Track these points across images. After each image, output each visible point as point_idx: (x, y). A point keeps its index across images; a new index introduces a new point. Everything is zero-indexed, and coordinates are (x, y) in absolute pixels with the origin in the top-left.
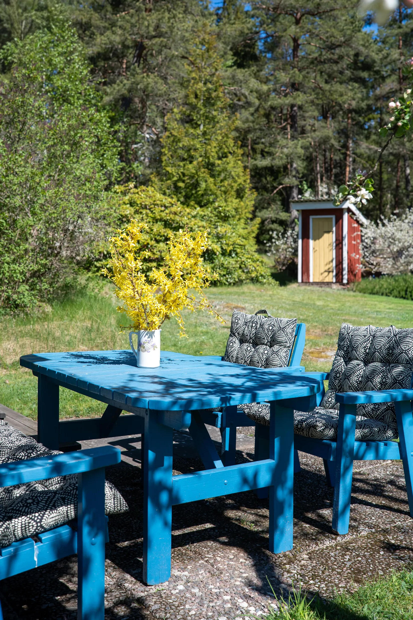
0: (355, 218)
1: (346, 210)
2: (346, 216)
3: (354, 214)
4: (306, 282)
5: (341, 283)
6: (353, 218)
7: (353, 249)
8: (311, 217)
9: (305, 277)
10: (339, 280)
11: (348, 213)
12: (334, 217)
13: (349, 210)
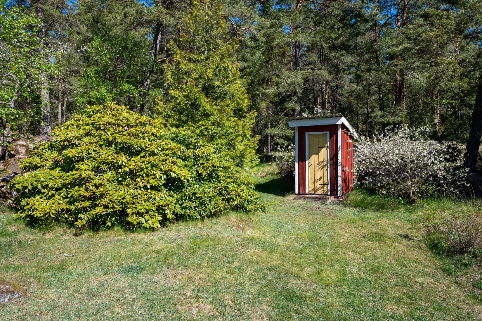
0: (349, 134)
1: (340, 126)
2: (340, 132)
3: (348, 130)
4: (302, 194)
5: (336, 196)
6: (347, 134)
7: (347, 162)
8: (307, 134)
9: (301, 189)
10: (334, 191)
11: (342, 129)
12: (328, 133)
13: (343, 126)
